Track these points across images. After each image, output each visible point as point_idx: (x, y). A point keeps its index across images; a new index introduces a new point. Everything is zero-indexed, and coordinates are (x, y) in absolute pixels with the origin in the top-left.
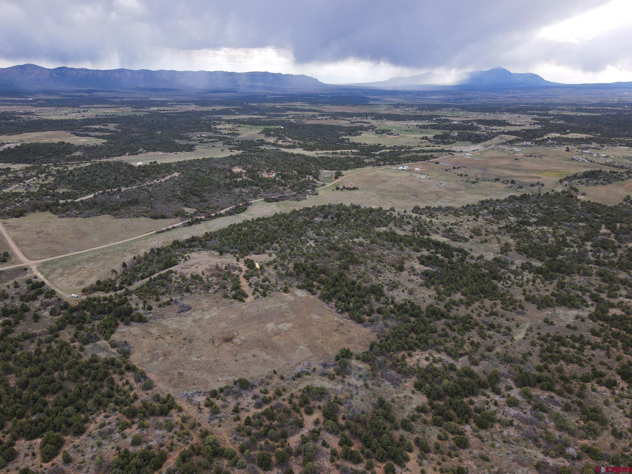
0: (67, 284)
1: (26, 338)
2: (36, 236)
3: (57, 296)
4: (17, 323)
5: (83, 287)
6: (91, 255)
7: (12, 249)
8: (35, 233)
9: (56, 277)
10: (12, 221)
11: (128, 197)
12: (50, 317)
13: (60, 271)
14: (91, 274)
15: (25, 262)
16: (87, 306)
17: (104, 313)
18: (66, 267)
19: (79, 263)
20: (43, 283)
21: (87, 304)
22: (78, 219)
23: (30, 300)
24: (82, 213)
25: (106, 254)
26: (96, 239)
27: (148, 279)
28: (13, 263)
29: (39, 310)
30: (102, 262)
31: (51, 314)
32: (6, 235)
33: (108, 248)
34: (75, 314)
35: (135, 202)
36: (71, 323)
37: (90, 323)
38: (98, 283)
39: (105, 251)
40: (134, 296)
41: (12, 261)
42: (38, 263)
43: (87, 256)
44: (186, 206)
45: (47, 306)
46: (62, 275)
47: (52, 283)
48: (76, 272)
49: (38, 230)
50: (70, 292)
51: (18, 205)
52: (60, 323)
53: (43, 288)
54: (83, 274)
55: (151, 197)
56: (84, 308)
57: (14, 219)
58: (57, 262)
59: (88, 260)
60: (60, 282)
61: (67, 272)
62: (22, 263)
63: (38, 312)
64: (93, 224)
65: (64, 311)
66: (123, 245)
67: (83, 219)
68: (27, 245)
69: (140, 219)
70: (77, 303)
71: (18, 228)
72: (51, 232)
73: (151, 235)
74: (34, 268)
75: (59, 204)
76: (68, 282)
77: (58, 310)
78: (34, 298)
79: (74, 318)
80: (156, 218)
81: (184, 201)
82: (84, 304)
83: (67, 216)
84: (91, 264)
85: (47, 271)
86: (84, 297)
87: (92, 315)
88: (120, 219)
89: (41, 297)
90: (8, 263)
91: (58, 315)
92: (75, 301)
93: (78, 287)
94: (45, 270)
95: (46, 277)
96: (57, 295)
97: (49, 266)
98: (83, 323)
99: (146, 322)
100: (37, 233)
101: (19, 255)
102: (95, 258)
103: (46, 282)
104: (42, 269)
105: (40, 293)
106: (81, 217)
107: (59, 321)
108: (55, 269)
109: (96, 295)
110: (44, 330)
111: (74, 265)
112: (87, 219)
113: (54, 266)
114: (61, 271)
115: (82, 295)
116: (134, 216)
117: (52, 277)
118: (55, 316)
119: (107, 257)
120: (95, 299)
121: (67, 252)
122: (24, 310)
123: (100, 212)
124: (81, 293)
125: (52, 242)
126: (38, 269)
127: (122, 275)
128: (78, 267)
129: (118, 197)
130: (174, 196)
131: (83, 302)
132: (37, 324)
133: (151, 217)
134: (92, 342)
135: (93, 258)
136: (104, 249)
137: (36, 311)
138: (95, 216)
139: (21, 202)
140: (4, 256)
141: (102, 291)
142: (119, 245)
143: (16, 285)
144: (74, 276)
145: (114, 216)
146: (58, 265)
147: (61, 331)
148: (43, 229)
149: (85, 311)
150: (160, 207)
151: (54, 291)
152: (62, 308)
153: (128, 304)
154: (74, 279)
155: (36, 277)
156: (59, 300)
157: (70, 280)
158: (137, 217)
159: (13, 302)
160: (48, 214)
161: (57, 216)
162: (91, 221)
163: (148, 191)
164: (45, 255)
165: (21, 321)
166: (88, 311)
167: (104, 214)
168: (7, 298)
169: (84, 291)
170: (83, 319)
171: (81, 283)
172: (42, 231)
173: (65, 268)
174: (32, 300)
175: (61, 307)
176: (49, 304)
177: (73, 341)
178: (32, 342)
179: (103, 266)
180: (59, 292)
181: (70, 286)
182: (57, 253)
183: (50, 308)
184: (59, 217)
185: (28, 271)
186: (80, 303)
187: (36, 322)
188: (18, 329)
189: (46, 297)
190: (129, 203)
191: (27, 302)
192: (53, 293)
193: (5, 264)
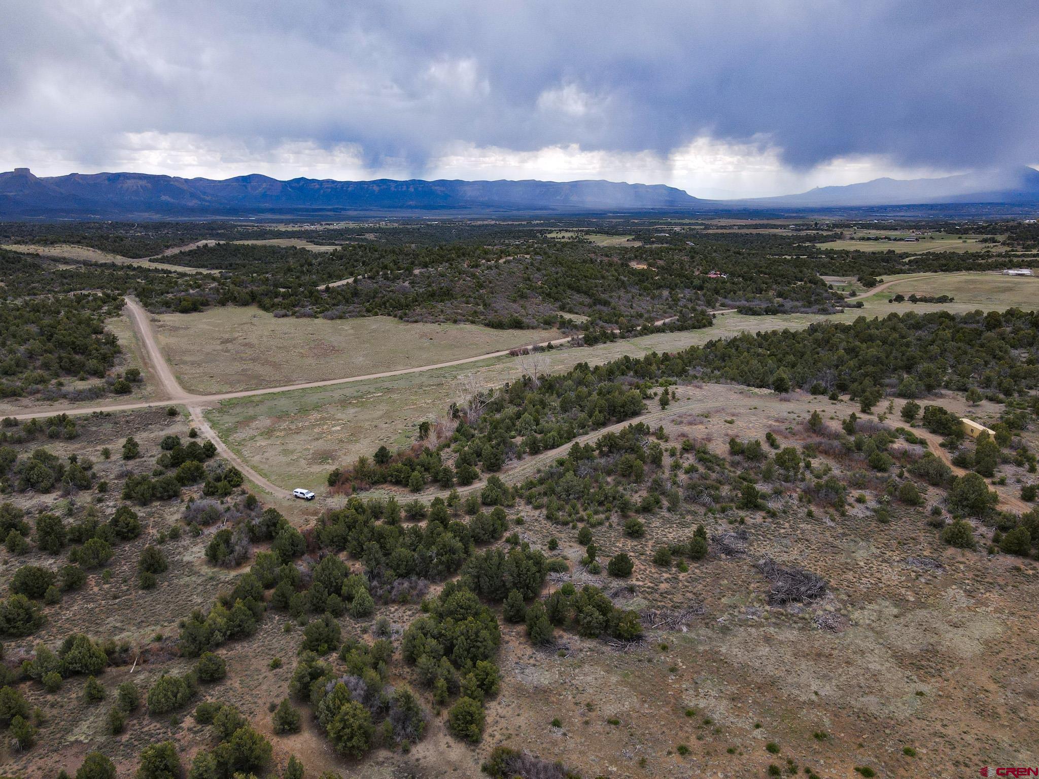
0: (284, 459)
1: (76, 673)
2: (219, 347)
3: (244, 492)
4: (74, 585)
5: (330, 468)
6: (349, 392)
7: (153, 367)
8: (219, 342)
9: (252, 438)
10: (171, 319)
11: (429, 286)
12: (207, 570)
13: (264, 422)
14: (355, 434)
15: (177, 395)
16: (351, 535)
17: (426, 572)
18: (282, 416)
19: (317, 407)
20: (210, 451)
21: (350, 528)
22: (316, 321)
23: (154, 497)
24: (327, 310)
25: (389, 390)
26: (360, 360)
27: (563, 451)
28: (146, 399)
29: (175, 535)
30: (383, 408)
31: (213, 557)
32: (150, 342)
33: (393, 378)
34: (302, 567)
35: (446, 294)
36: (283, 606)
37: (364, 614)
38: (382, 456)
39: (387, 385)
40: (525, 511)
41: (145, 392)
42: (210, 403)
43: (340, 392)
44: (562, 308)
45: (206, 523)
46: (269, 433)
47: (238, 453)
48: (308, 428)
49: (226, 336)
50: (286, 480)
51: (191, 291)
52: (239, 604)
53: (209, 465)
54: (330, 433)
55: (481, 286)
56: (340, 544)
57: (178, 314)
58: (262, 402)
59: (344, 403)
60: (262, 450)
61: (284, 425)
62: (169, 399)
63: (170, 546)
64: (352, 331)
65: (261, 550)
66: (431, 374)
67: (329, 321)
68: (193, 363)
69: (462, 325)
70: (313, 522)
71: (181, 332)
72: (255, 342)
73: (498, 357)
74: (196, 413)
75: (277, 295)
76: (286, 452)
77: (239, 541)
78: (169, 494)
79: (298, 584)
80: (499, 326)
81: (556, 300)
82: (339, 529)
83: (293, 315)
84: (351, 411)
85: (228, 421)
86: (338, 502)
87: (372, 575)
88: (415, 325)
89: (194, 492)
90: (133, 395)
91: (239, 564)
92: (305, 512)
93: (316, 469)
94: (226, 418)
95: (224, 435)
96: (245, 486)
97: (238, 410)
98: (337, 613)
99: (636, 638)
100: (222, 343)
101: (166, 382)
102: (362, 397)
103: (220, 447)
104: (216, 416)
105: (193, 477)
106: (325, 317)
107: (236, 594)
108: (253, 418)
109: (380, 495)
110: (167, 633)
111: (304, 411)
112: (339, 321)
113: (251, 412)
114: (268, 422)
115: (330, 495)
116: (447, 320)
117: (239, 435)
118: (226, 565)
119: (395, 396)
120: (377, 511)
121: (289, 382)
122: (118, 534)
123: (368, 311)
124: (324, 488)
125: (254, 360)
126: (207, 415)
127: (455, 440)
128: (315, 415)
129: (407, 284)
130: (532, 288)
131: (335, 517)
132: (147, 598)
133: (487, 325)
134: (388, 743)
135: (355, 398)
136: (383, 380)
137: (162, 541)
138: (356, 316)
139: (199, 286)
140: (127, 379)
141: (398, 483)
142: (421, 374)
143: (131, 452)
144: (302, 437)
145: (401, 318)
146: (262, 408)
147: (239, 648)
148: (236, 335)
149: (342, 556)
150: (504, 307)
151: (237, 473)
152: (256, 538)
153: (514, 541)
154: (302, 444)
155: (193, 434)
156: (251, 503)
157: (291, 447)
158: (455, 322)
159: (100, 500)
160: (253, 311)
161: (271, 315)
162: (347, 326)
163: (473, 276)
164: (231, 383)
165: (92, 579)
166: (355, 556)
167: (376, 314)
168: (87, 487)
169: (336, 480)
170: (338, 591)
171: (324, 457)
172: (235, 339)
173: (280, 418)
174: (161, 499)
175: (251, 530)
176: (211, 518)
177: (287, 727)
178: (95, 698)
179: (388, 417)
180: (255, 480)
181: (288, 464)
182: (260, 382)
183: (213, 531)
184: (276, 316)
185: (178, 418)
186: (322, 521)
187: (149, 586)
188: (69, 614)
189: (209, 493)
190: (432, 295)
191: (144, 503)
192: (233, 479)
193: (126, 397)
